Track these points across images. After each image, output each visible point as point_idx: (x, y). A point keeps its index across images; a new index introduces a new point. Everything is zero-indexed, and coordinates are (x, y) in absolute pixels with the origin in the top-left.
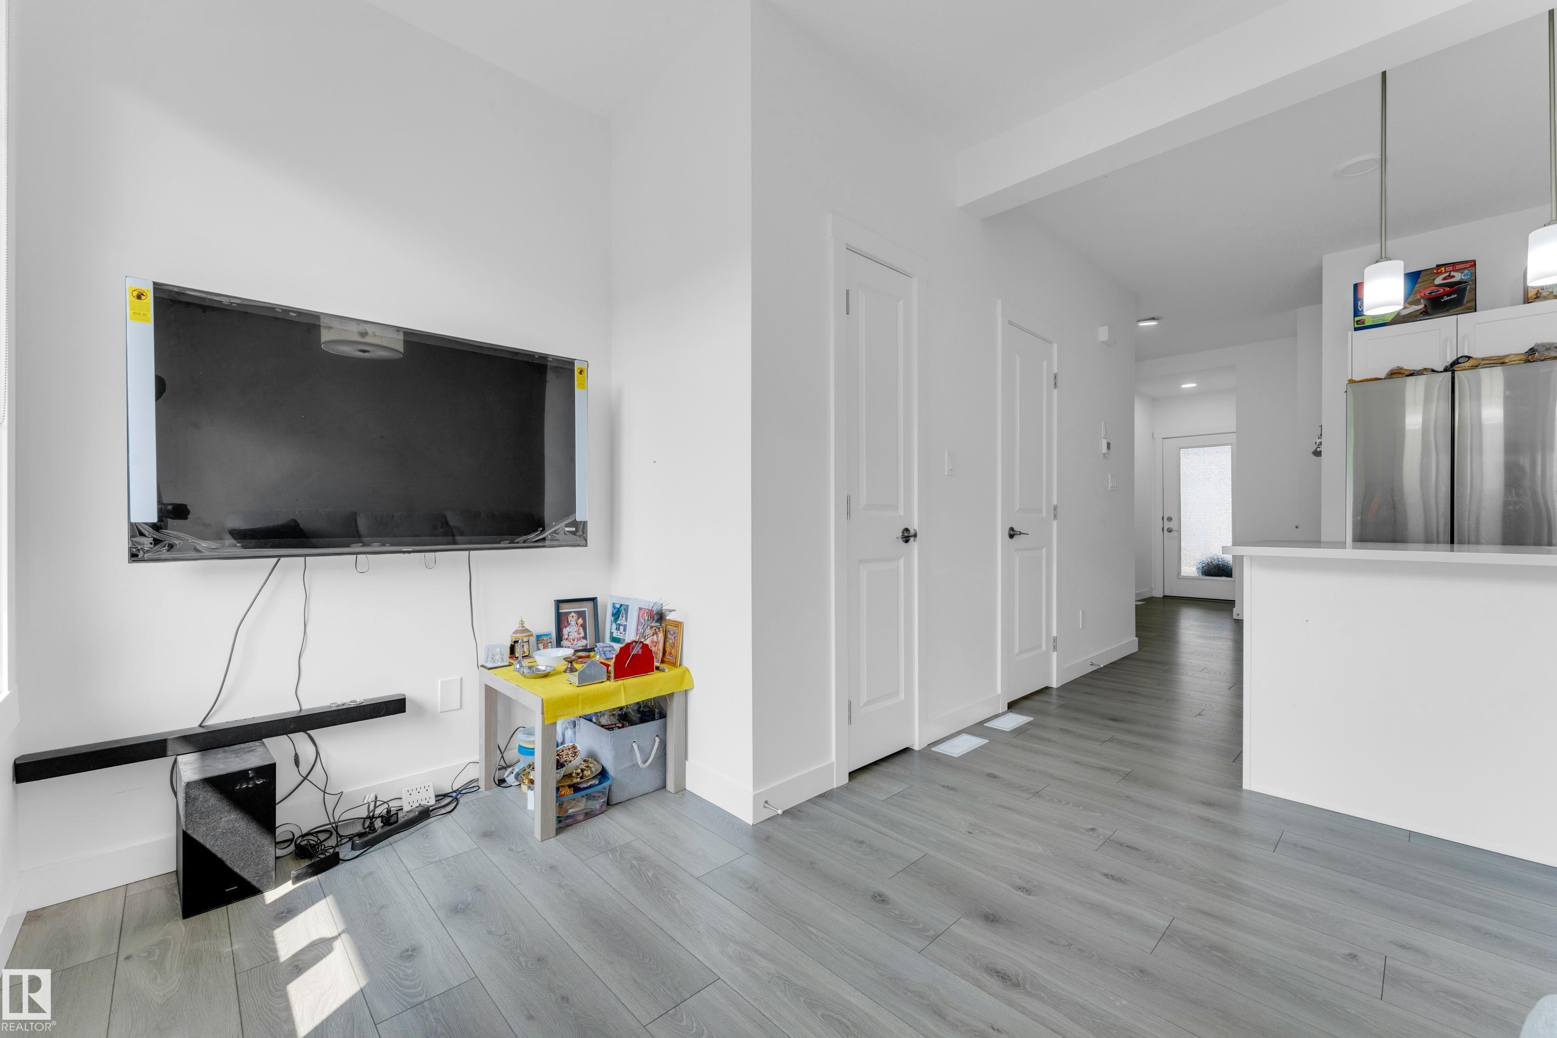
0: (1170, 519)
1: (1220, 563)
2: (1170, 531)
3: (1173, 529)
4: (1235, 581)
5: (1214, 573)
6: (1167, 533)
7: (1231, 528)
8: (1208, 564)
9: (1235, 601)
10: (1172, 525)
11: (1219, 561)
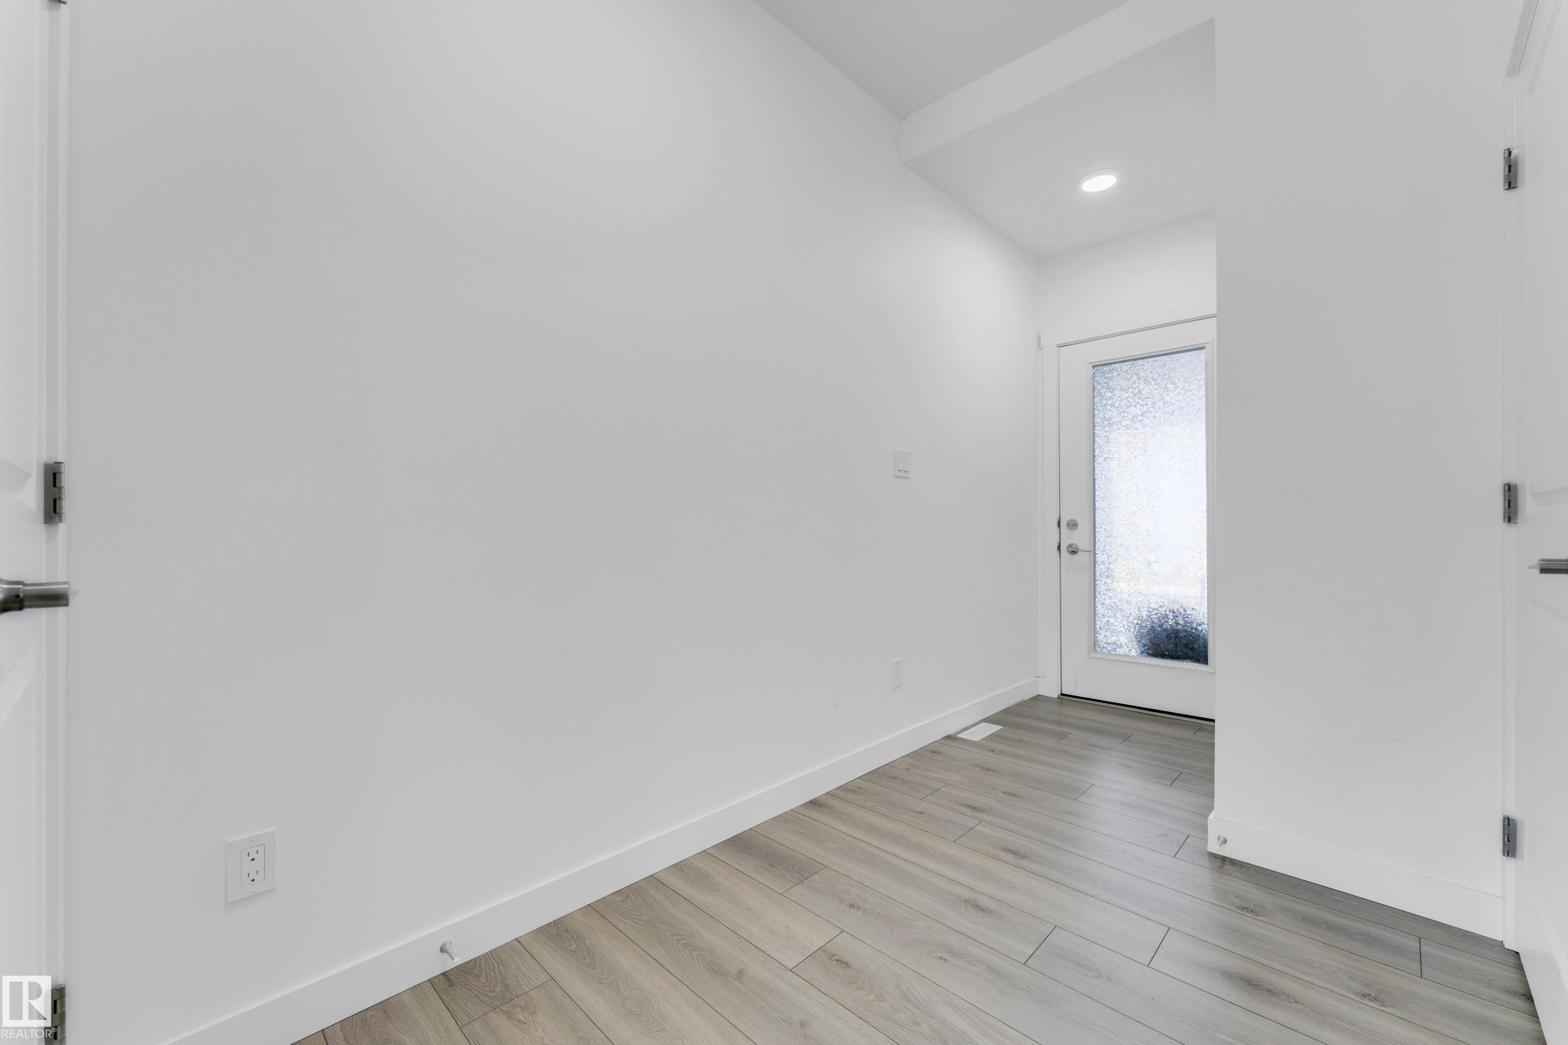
0: (1073, 525)
1: (1180, 627)
2: (1074, 552)
3: (1080, 549)
4: (1213, 673)
5: (1167, 650)
6: (1068, 554)
7: (1205, 545)
8: (1153, 629)
9: (1213, 721)
10: (1079, 538)
11: (1177, 624)
